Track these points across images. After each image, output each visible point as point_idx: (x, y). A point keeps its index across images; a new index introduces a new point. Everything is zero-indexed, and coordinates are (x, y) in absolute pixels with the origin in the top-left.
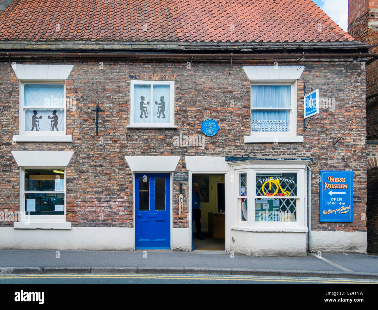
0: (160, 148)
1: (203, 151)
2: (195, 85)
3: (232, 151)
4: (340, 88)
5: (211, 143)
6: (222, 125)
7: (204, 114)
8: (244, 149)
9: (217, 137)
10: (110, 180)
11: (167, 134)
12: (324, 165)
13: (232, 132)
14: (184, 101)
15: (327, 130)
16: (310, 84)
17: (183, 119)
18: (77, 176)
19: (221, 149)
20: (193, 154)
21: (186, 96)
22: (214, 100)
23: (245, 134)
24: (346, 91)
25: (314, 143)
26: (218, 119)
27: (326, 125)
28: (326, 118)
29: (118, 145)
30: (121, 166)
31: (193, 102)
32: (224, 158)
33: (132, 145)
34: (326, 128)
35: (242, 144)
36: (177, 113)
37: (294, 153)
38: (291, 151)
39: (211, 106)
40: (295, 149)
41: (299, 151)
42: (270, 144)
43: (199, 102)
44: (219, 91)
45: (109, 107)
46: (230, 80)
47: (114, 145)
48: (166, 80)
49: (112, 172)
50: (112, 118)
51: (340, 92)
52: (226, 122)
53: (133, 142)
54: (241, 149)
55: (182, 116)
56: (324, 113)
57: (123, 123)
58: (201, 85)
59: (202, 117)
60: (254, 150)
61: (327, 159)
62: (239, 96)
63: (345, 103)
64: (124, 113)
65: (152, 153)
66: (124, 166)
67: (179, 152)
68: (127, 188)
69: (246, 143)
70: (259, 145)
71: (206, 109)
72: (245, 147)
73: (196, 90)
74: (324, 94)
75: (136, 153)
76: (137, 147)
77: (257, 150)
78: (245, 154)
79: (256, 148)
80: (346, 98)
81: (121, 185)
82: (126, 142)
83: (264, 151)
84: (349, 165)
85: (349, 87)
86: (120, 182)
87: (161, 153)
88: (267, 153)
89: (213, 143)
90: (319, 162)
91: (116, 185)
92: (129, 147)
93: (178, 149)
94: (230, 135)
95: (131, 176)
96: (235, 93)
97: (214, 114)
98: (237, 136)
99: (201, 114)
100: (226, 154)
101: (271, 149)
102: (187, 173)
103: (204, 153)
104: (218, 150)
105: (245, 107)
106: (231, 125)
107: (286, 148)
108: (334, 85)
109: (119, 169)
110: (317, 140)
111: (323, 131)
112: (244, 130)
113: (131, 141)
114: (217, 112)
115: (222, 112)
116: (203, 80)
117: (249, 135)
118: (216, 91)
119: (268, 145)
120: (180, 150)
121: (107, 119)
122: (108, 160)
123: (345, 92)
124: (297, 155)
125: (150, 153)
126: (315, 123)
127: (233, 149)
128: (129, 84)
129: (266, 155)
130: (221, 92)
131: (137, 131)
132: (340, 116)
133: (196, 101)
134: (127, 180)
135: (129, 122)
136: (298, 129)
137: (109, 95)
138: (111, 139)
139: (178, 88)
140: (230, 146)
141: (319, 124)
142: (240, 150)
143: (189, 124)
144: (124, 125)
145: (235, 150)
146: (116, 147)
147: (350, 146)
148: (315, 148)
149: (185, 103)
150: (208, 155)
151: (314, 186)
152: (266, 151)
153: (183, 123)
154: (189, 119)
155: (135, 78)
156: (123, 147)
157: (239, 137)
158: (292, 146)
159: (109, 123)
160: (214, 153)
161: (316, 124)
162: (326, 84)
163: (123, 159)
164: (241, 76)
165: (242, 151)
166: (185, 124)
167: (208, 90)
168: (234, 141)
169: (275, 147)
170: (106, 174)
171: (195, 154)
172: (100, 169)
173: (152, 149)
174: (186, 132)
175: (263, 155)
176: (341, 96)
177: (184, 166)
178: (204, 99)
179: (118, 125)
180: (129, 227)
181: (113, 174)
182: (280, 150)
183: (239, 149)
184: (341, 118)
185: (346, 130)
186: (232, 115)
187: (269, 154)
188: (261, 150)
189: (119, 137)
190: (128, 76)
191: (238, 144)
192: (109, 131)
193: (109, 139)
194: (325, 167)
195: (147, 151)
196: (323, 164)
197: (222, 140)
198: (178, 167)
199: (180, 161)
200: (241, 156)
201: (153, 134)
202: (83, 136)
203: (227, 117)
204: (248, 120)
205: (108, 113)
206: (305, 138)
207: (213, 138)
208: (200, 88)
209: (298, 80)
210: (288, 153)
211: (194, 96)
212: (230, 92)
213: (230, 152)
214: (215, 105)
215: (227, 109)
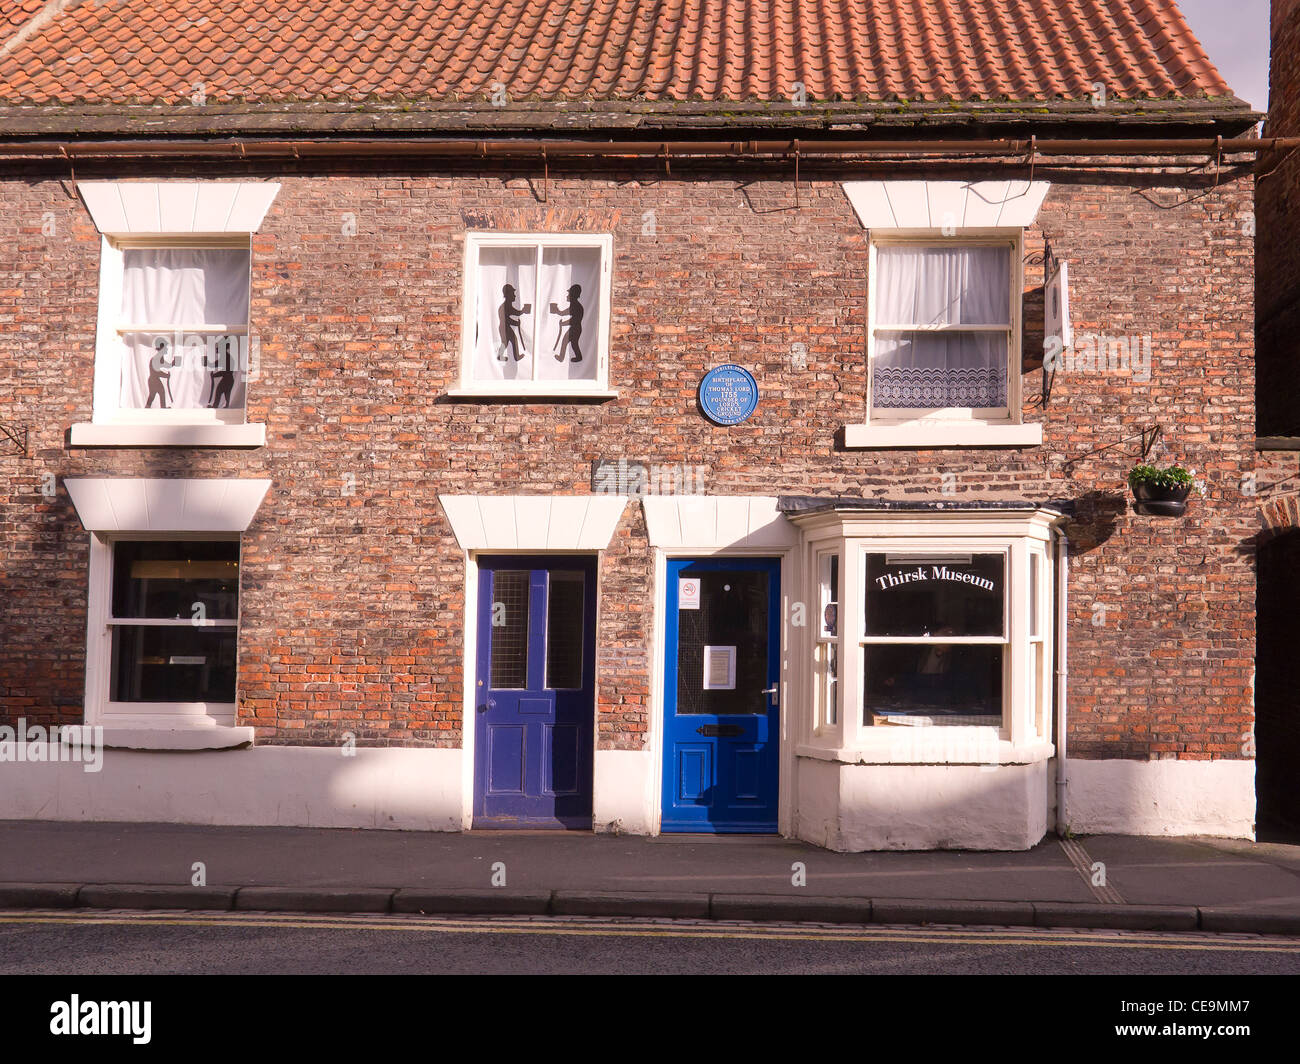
0: (560, 466)
1: (706, 478)
2: (680, 247)
3: (805, 476)
4: (1169, 256)
5: (732, 450)
6: (772, 385)
7: (710, 348)
8: (845, 471)
9: (754, 426)
10: (385, 578)
11: (584, 416)
12: (1112, 525)
13: (805, 411)
14: (643, 302)
15: (1122, 401)
16: (1065, 241)
17: (640, 365)
18: (276, 567)
19: (767, 470)
21: (651, 284)
22: (743, 298)
23: (849, 418)
24: (1188, 267)
25: (1079, 447)
26: (759, 366)
27: (1121, 386)
29: (417, 456)
30: (424, 531)
31: (674, 304)
32: (775, 501)
33: (464, 457)
34: (1119, 393)
35: (836, 453)
36: (618, 345)
37: (1012, 481)
38: (1001, 478)
39: (733, 319)
40: (1016, 468)
41: (1029, 477)
42: (930, 453)
43: (694, 305)
44: (763, 266)
45: (391, 325)
46: (800, 229)
47: (403, 457)
48: (584, 229)
49: (395, 552)
50: (402, 364)
51: (1168, 271)
52: (785, 376)
53: (470, 447)
54: (833, 470)
55: (638, 355)
57: (436, 379)
58: (700, 246)
59: (703, 357)
60: (879, 472)
61: (1121, 503)
62: (830, 286)
63: (1185, 309)
64: (440, 344)
65: (532, 485)
66: (437, 529)
68: (443, 607)
69: (853, 449)
70: (896, 454)
71: (717, 329)
72: (846, 464)
73: (685, 266)
74: (1114, 276)
75: (478, 485)
76: (482, 462)
77: (889, 472)
78: (848, 486)
79: (883, 465)
80: (1187, 290)
81: (424, 597)
82: (444, 447)
83: (910, 477)
84: (1197, 522)
85: (1197, 253)
86: (421, 587)
87: (562, 484)
88: (923, 482)
89: (740, 449)
90: (1095, 515)
91: (408, 597)
92: (454, 465)
94: (799, 422)
95: (460, 568)
96: (815, 274)
97: (748, 347)
98: (820, 425)
99: (701, 347)
100: (784, 488)
101: (935, 470)
103: (707, 484)
104: (755, 471)
105: (849, 322)
106: (800, 387)
107: (984, 467)
108: (1147, 245)
109: (420, 541)
110: (1090, 436)
111: (1111, 407)
112: (843, 402)
113: (461, 441)
114: (755, 339)
115: (771, 341)
116: (709, 230)
117: (861, 421)
118: (754, 266)
119: (926, 453)
121: (384, 365)
122: (382, 508)
123: (1183, 271)
124: (1022, 491)
125: (525, 486)
126: (1084, 379)
127: (808, 471)
128: (459, 247)
129: (918, 490)
130: (769, 271)
131: (484, 408)
132: (1169, 354)
133: (682, 301)
134: (444, 578)
135: (456, 377)
136: (1028, 399)
137: (392, 283)
138: (393, 435)
139: (624, 257)
140: (797, 460)
141: (1097, 380)
142: (832, 475)
143: (658, 384)
144: (441, 388)
145: (814, 475)
146: (412, 465)
147: (1199, 458)
148: (1084, 466)
149: (647, 309)
150: (722, 491)
151: (1080, 597)
152: (918, 475)
153: (640, 375)
154: (660, 365)
155: (481, 224)
156: (435, 462)
157: (828, 426)
158: (1005, 457)
159: (389, 382)
160: (742, 482)
161: (1086, 383)
162: (1118, 243)
163: (436, 505)
164: (836, 215)
165: (838, 475)
166: (647, 384)
167: (725, 266)
168: (808, 443)
169: (950, 462)
170: (376, 559)
172: (355, 540)
173: (534, 469)
174: (647, 411)
175: (908, 491)
176: (1172, 284)
177: (640, 530)
178: (710, 294)
179: (421, 388)
180: (446, 747)
181: (399, 560)
182: (965, 473)
183: (827, 470)
184: (1171, 359)
185: (1186, 401)
187: (929, 486)
188: (902, 473)
189: (420, 429)
190: (457, 219)
191: (826, 452)
192: (388, 409)
193: (388, 438)
194: (1116, 531)
195: (513, 478)
196: (1108, 522)
197: (769, 436)
198: (620, 535)
199: (629, 513)
200: (833, 493)
201: (537, 420)
202: (302, 427)
203: (787, 359)
204: (857, 369)
205: (388, 346)
206: (1046, 429)
207: (740, 433)
208: (700, 256)
209: (1027, 228)
210: (993, 483)
211: (678, 285)
212: (801, 270)
213: (795, 480)
214: (746, 315)
215: (788, 331)
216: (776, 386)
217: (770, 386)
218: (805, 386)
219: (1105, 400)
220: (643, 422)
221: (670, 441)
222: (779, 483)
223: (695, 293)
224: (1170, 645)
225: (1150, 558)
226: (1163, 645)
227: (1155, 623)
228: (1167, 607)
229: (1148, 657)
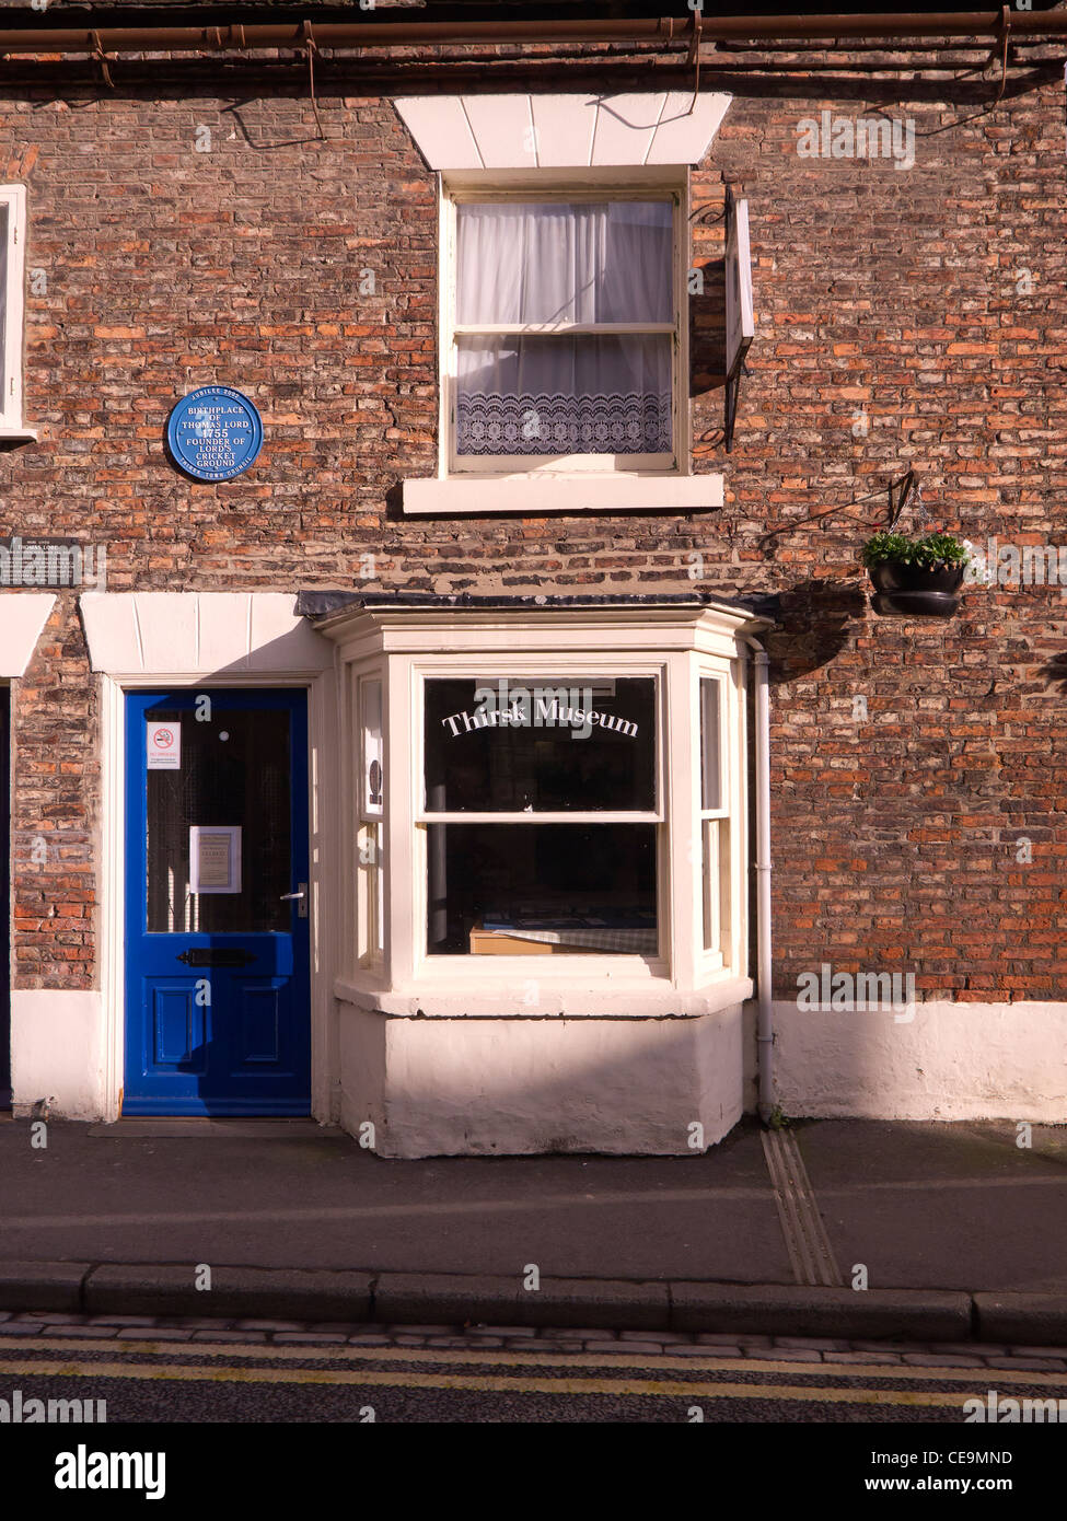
1: (182, 565)
2: (134, 203)
3: (342, 560)
4: (928, 211)
5: (222, 520)
6: (284, 418)
7: (184, 361)
8: (406, 552)
9: (257, 483)
13: (338, 458)
14: (75, 291)
15: (857, 438)
16: (759, 185)
17: (73, 388)
19: (279, 552)
20: (127, 579)
21: (89, 262)
22: (237, 283)
23: (409, 469)
24: (960, 227)
25: (786, 510)
26: (263, 389)
27: (852, 414)
28: (852, 376)
31: (125, 293)
32: (292, 600)
34: (849, 426)
35: (390, 524)
36: (37, 357)
37: (677, 566)
38: (659, 560)
39: (221, 315)
40: (684, 545)
41: (705, 559)
42: (542, 521)
43: (158, 294)
44: (268, 232)
46: (327, 173)
51: (926, 234)
52: (306, 403)
54: (386, 550)
55: (69, 374)
56: (840, 349)
58: (167, 201)
59: (173, 376)
60: (460, 553)
61: (855, 600)
62: (375, 261)
63: (955, 293)
69: (416, 517)
70: (488, 524)
71: (196, 331)
72: (407, 541)
73: (142, 233)
74: (839, 242)
77: (476, 553)
78: (409, 574)
79: (466, 542)
80: (959, 263)
83: (512, 561)
84: (981, 629)
85: (973, 205)
88: (531, 568)
89: (234, 519)
90: (813, 618)
94: (329, 476)
96: (352, 242)
97: (244, 360)
98: (363, 480)
99: (170, 359)
100: (307, 579)
101: (551, 549)
102: (88, 685)
103: (182, 574)
104: (258, 554)
105: (408, 318)
106: (330, 421)
107: (632, 543)
108: (892, 193)
110: (802, 493)
111: (837, 448)
112: (401, 443)
114: (257, 346)
115: (281, 349)
116: (180, 175)
117: (430, 473)
118: (252, 232)
119: (534, 523)
123: (951, 234)
124: (692, 579)
127: (346, 552)
129: (524, 581)
130: (278, 239)
132: (929, 364)
133: (140, 288)
136: (701, 436)
139: (45, 221)
140: (328, 536)
141: (814, 404)
142: (384, 558)
143: (101, 418)
145: (354, 558)
148: (795, 541)
149: (83, 302)
150: (207, 585)
151: (790, 748)
152: (524, 558)
153: (72, 409)
154: (105, 389)
157: (376, 481)
158: (664, 527)
160: (239, 571)
161: (796, 409)
164: (385, 150)
165: (395, 559)
166: (84, 419)
167: (207, 233)
168: (346, 507)
169: (575, 536)
171: (138, 580)
174: (85, 462)
175: (508, 582)
176: (933, 254)
177: (77, 646)
178: (184, 276)
182: (601, 554)
183: (375, 551)
184: (934, 372)
185: (960, 438)
186: (337, 363)
187: (541, 574)
188: (497, 554)
191: (374, 523)
196: (834, 628)
197: (282, 499)
198: (42, 655)
199: (57, 622)
200: (386, 586)
203: (309, 377)
204: (422, 391)
206: (732, 484)
207: (235, 493)
208: (167, 217)
209: (695, 167)
210: (647, 568)
211: (131, 264)
212: (329, 238)
213: (325, 566)
214: (242, 309)
215: (310, 333)
216: (292, 419)
217: (282, 420)
218: (338, 419)
219: (827, 437)
220: (79, 478)
221: (122, 507)
222: (298, 572)
223: (160, 275)
224: (939, 821)
225: (904, 686)
226: (928, 822)
227: (914, 788)
228: (933, 762)
229: (903, 839)
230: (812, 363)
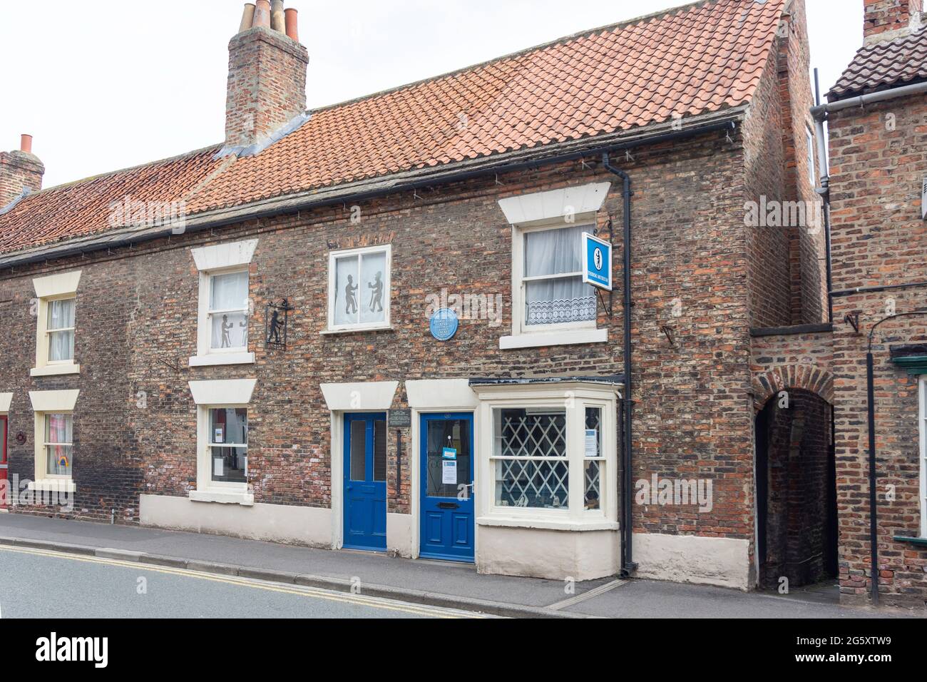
0: (369, 367)
1: (434, 370)
2: (421, 247)
3: (482, 366)
4: (687, 217)
5: (447, 354)
8: (502, 363)
9: (456, 340)
10: (300, 424)
11: (379, 341)
12: (653, 388)
14: (404, 278)
15: (659, 311)
17: (404, 311)
18: (260, 420)
19: (463, 364)
20: (419, 375)
21: (408, 268)
22: (451, 271)
23: (503, 333)
24: (700, 222)
27: (657, 302)
28: (656, 287)
29: (311, 365)
30: (314, 401)
31: (418, 278)
32: (468, 381)
33: (330, 364)
34: (655, 307)
35: (497, 353)
36: (394, 302)
37: (592, 364)
38: (585, 362)
40: (594, 357)
41: (601, 361)
42: (546, 350)
43: (428, 277)
44: (460, 252)
45: (300, 301)
46: (478, 229)
47: (306, 365)
48: (379, 244)
49: (304, 412)
50: (305, 320)
51: (686, 226)
53: (332, 359)
54: (497, 363)
55: (403, 307)
56: (652, 276)
57: (318, 326)
58: (431, 245)
60: (519, 363)
61: (658, 375)
62: (492, 259)
63: (698, 249)
64: (319, 309)
65: (357, 377)
66: (320, 400)
67: (398, 373)
68: (323, 439)
69: (504, 350)
70: (528, 352)
71: (439, 289)
72: (503, 359)
73: (423, 257)
74: (652, 234)
75: (335, 378)
76: (337, 366)
77: (524, 363)
78: (503, 371)
79: (521, 358)
80: (699, 237)
81: (316, 433)
82: (321, 359)
83: (536, 365)
84: (707, 385)
85: (705, 212)
86: (314, 429)
87: (370, 376)
88: (543, 367)
89: (449, 354)
90: (643, 383)
91: (309, 434)
92: (325, 368)
93: (395, 367)
94: (478, 337)
95: (328, 419)
96: (485, 253)
98: (489, 338)
100: (471, 373)
101: (549, 360)
102: (408, 411)
103: (435, 373)
104: (457, 366)
105: (502, 278)
107: (576, 357)
108: (673, 211)
109: (313, 406)
110: (637, 334)
111: (650, 315)
113: (328, 356)
114: (457, 293)
115: (464, 293)
116: (434, 235)
117: (509, 334)
118: (455, 253)
119: (544, 351)
120: (399, 370)
121: (298, 321)
122: (298, 391)
123: (696, 225)
124: (598, 370)
125: (354, 377)
127: (483, 363)
128: (326, 260)
129: (540, 372)
130: (463, 254)
131: (338, 340)
132: (687, 279)
133: (423, 276)
134: (322, 425)
135: (325, 325)
136: (600, 314)
137: (300, 281)
138: (302, 355)
139: (396, 256)
140: (478, 358)
141: (642, 299)
142: (495, 365)
143: (412, 321)
144: (320, 330)
145: (486, 366)
146: (309, 369)
147: (707, 344)
148: (635, 353)
149: (406, 282)
150: (442, 376)
152: (540, 363)
153: (404, 317)
154: (413, 311)
155: (332, 247)
156: (319, 368)
157: (493, 338)
158: (587, 350)
159: (299, 329)
160: (451, 371)
162: (654, 213)
163: (318, 389)
164: (496, 219)
165: (499, 365)
166: (406, 322)
167: (442, 254)
168: (483, 347)
169: (556, 354)
170: (296, 415)
171: (422, 375)
172: (288, 407)
173: (358, 369)
174: (407, 336)
175: (535, 373)
176: (689, 234)
177: (404, 399)
178: (435, 270)
179: (312, 331)
180: (325, 507)
181: (304, 416)
182: (565, 361)
183: (492, 363)
184: (689, 282)
185: (699, 308)
187: (545, 369)
188: (531, 363)
189: (312, 351)
190: (325, 245)
191: (492, 353)
192: (300, 343)
193: (300, 356)
194: (655, 392)
195: (350, 374)
196: (649, 386)
197: (464, 346)
198: (395, 402)
199: (399, 390)
200: (496, 375)
201: (359, 344)
202: (268, 353)
204: (507, 304)
205: (299, 312)
206: (610, 332)
207: (450, 345)
208: (430, 250)
209: (598, 211)
210: (581, 366)
211: (420, 268)
212: (478, 253)
213: (478, 369)
214: (451, 280)
215: (472, 286)
219: (647, 312)
220: (405, 342)
221: (417, 351)
222: (469, 371)
223: (428, 271)
224: (689, 463)
225: (676, 408)
226: (686, 464)
227: (680, 450)
228: (688, 440)
229: (676, 471)
230: (641, 283)
